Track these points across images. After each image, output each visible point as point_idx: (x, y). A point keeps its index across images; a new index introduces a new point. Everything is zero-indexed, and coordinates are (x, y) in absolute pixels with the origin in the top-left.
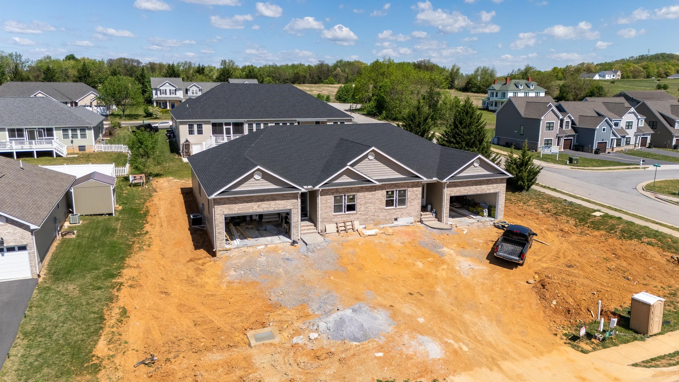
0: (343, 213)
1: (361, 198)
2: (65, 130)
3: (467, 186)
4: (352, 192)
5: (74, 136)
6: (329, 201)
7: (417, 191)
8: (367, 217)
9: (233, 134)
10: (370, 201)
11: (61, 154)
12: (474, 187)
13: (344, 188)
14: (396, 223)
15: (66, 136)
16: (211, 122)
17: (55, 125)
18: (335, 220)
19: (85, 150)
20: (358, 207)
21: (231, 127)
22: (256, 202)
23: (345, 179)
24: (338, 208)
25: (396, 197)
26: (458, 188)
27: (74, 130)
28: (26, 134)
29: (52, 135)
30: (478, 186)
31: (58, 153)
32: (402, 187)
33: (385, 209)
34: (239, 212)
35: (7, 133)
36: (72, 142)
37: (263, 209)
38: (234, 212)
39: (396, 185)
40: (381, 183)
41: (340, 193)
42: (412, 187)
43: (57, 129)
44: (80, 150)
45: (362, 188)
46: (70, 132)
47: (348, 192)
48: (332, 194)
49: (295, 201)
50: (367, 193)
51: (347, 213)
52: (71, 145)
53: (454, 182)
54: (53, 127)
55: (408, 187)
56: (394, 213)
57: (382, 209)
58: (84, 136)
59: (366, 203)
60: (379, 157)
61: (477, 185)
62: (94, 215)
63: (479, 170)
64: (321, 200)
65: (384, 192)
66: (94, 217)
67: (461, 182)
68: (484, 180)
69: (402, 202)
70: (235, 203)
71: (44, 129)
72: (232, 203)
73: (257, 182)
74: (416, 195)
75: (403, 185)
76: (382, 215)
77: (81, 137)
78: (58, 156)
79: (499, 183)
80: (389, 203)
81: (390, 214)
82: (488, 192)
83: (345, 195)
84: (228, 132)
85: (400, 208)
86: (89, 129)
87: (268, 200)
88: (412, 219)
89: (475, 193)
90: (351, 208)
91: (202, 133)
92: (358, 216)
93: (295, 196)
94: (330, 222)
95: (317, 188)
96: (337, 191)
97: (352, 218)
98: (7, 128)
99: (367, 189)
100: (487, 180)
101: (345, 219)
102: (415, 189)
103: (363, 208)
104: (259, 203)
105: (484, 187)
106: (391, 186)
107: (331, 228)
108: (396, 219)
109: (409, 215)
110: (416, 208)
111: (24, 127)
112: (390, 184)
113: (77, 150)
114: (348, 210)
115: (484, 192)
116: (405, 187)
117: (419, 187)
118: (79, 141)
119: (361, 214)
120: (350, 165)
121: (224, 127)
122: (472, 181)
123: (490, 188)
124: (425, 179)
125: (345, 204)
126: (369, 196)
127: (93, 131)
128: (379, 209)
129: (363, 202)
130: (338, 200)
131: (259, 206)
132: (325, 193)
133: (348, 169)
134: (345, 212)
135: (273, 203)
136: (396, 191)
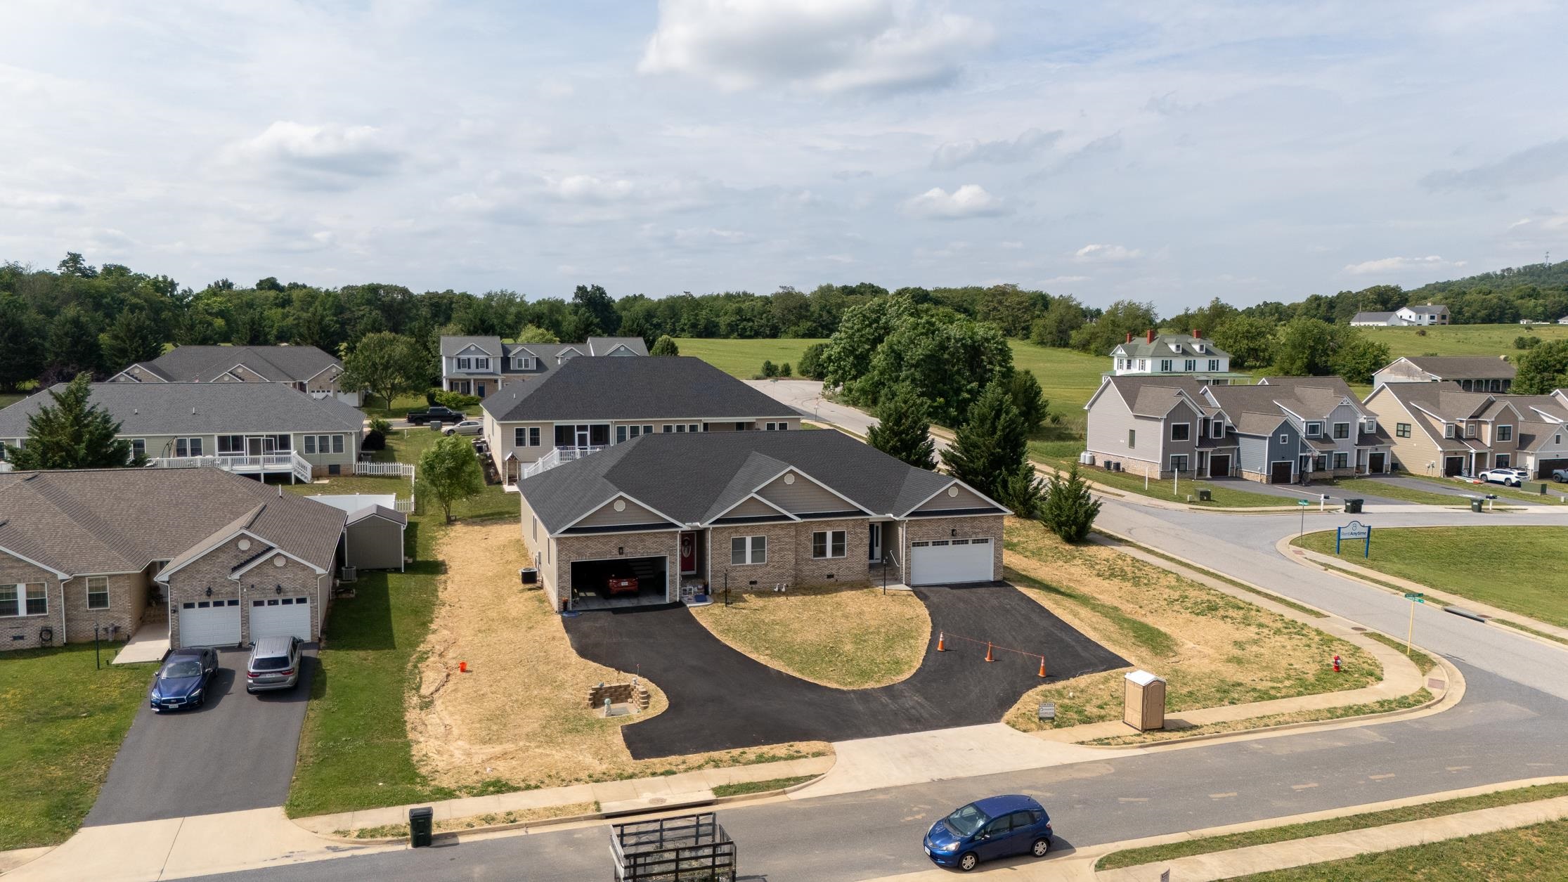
0: (747, 564)
1: (774, 542)
2: (309, 439)
3: (939, 527)
4: (760, 533)
5: (324, 448)
8: (784, 571)
9: (591, 444)
10: (788, 547)
11: (302, 478)
12: (950, 528)
13: (747, 527)
15: (310, 449)
16: (555, 425)
17: (294, 430)
18: (734, 574)
19: (338, 472)
20: (768, 555)
21: (588, 433)
22: (616, 544)
24: (738, 558)
25: (829, 541)
26: (924, 530)
27: (324, 437)
28: (246, 444)
29: (288, 447)
30: (958, 528)
31: (299, 476)
32: (839, 526)
33: (812, 561)
34: (592, 558)
35: (216, 443)
36: (319, 458)
38: (583, 558)
39: (828, 524)
40: (804, 520)
41: (741, 534)
42: (854, 527)
43: (298, 436)
45: (774, 526)
46: (317, 441)
47: (753, 532)
48: (729, 534)
49: (673, 543)
50: (782, 535)
51: (752, 563)
53: (918, 520)
54: (291, 433)
55: (848, 527)
56: (825, 567)
57: (809, 560)
58: (338, 448)
59: (781, 550)
60: (799, 481)
61: (955, 526)
62: (375, 570)
64: (711, 545)
65: (811, 535)
67: (930, 521)
68: (967, 518)
69: (839, 549)
70: (587, 545)
71: (275, 436)
72: (581, 545)
73: (619, 515)
74: (861, 539)
75: (841, 524)
76: (807, 569)
77: (335, 451)
78: (298, 481)
79: (991, 523)
81: (819, 569)
82: (974, 537)
83: (749, 538)
84: (582, 441)
85: (835, 560)
86: (349, 436)
87: (634, 542)
91: (538, 444)
92: (768, 569)
93: (672, 537)
94: (727, 577)
95: (706, 525)
96: (736, 530)
97: (759, 572)
98: (216, 435)
99: (783, 528)
100: (971, 518)
101: (749, 574)
102: (859, 530)
103: (776, 557)
104: (621, 546)
105: (967, 529)
106: (820, 525)
108: (830, 576)
109: (850, 570)
110: (861, 560)
111: (244, 434)
112: (818, 521)
113: (326, 473)
114: (753, 560)
115: (967, 537)
116: (842, 527)
117: (865, 527)
118: (331, 457)
119: (773, 566)
120: (756, 493)
121: (577, 433)
122: (946, 519)
123: (976, 531)
124: (874, 515)
125: (749, 550)
126: (785, 539)
128: (803, 559)
129: (777, 548)
130: (738, 545)
131: (620, 550)
132: (718, 533)
133: (752, 497)
134: (749, 562)
135: (640, 546)
136: (830, 532)
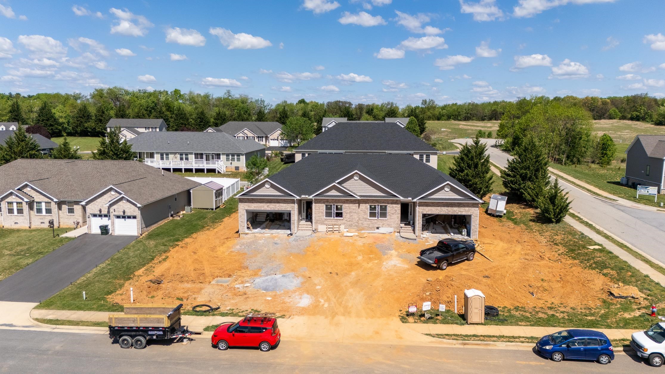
0: (333, 218)
1: (346, 208)
2: (228, 155)
3: (438, 206)
4: (339, 203)
5: (233, 160)
6: (321, 208)
7: (396, 207)
8: (352, 223)
10: (354, 211)
11: (220, 171)
12: (445, 208)
13: (333, 199)
14: (377, 231)
15: (228, 159)
16: (319, 152)
17: (221, 151)
18: (326, 222)
19: (238, 170)
20: (344, 215)
22: (266, 203)
23: (334, 193)
24: (328, 214)
25: (378, 210)
26: (429, 208)
27: (233, 155)
28: (204, 157)
29: (219, 158)
30: (450, 208)
31: (219, 170)
32: (383, 203)
33: (369, 219)
34: (255, 209)
35: (194, 156)
36: (231, 163)
37: (271, 208)
38: (251, 209)
39: (377, 201)
40: (363, 198)
41: (330, 203)
42: (392, 204)
43: (223, 154)
44: (236, 169)
45: (347, 200)
46: (230, 156)
47: (336, 203)
48: (324, 203)
49: (293, 205)
50: (351, 205)
51: (335, 218)
52: (230, 165)
53: (425, 202)
54: (221, 153)
55: (388, 204)
56: (376, 223)
57: (366, 219)
58: (239, 160)
59: (350, 212)
60: (362, 178)
61: (448, 207)
62: (203, 209)
63: (450, 195)
64: (315, 207)
65: (368, 206)
66: (202, 210)
67: (433, 203)
68: (456, 203)
69: (384, 214)
70: (252, 203)
71: (215, 154)
72: (250, 202)
73: (268, 189)
74: (396, 210)
75: (384, 201)
76: (366, 223)
77: (237, 161)
78: (218, 172)
79: (471, 207)
80: (372, 215)
81: (372, 224)
82: (459, 213)
83: (334, 205)
85: (381, 220)
86: (243, 155)
87: (274, 203)
88: (392, 230)
89: (446, 213)
90: (339, 215)
92: (344, 221)
93: (293, 202)
94: (323, 223)
95: (311, 197)
96: (327, 201)
97: (339, 222)
98: (194, 152)
99: (351, 202)
100: (458, 203)
101: (334, 223)
102: (394, 205)
103: (348, 216)
104: (268, 204)
105: (455, 209)
106: (373, 201)
107: (322, 228)
108: (378, 228)
109: (389, 226)
110: (395, 221)
111: (203, 152)
112: (372, 199)
113: (234, 170)
114: (336, 216)
115: (456, 214)
116: (385, 203)
117: (398, 204)
118: (236, 163)
119: (347, 220)
120: (338, 183)
122: (443, 202)
123: (461, 210)
124: (402, 198)
125: (334, 211)
126: (353, 207)
127: (244, 156)
128: (363, 218)
129: (348, 211)
130: (328, 208)
131: (268, 206)
132: (318, 201)
133: (335, 185)
134: (334, 217)
135: (277, 205)
136: (378, 205)
